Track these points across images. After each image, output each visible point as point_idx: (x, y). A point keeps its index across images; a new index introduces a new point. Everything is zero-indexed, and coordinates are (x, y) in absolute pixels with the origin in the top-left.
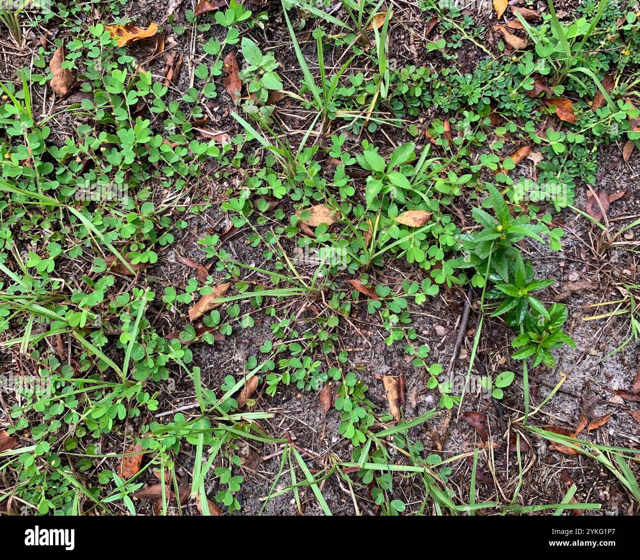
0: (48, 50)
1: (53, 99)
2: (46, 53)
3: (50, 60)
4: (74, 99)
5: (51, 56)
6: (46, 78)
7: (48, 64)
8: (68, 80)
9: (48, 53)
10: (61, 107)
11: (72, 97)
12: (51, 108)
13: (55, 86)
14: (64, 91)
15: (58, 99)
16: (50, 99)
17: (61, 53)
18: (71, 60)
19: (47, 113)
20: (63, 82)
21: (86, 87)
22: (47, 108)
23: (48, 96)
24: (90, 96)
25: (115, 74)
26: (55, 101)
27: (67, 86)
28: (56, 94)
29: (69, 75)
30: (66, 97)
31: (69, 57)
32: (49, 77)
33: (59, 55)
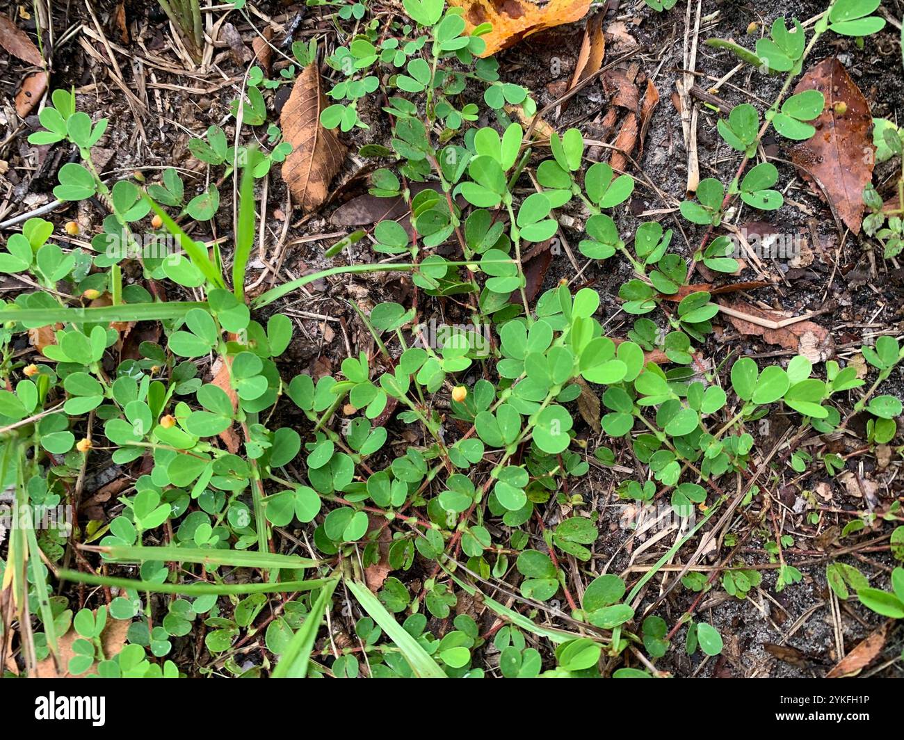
0: (273, 74)
1: (284, 214)
2: (268, 83)
3: (280, 104)
4: (348, 215)
5: (283, 93)
6: (271, 158)
7: (273, 115)
8: (330, 161)
9: (275, 84)
10: (307, 239)
11: (343, 210)
12: (279, 244)
13: (296, 178)
14: (318, 192)
15: (297, 214)
16: (278, 214)
17: (313, 81)
18: (346, 102)
19: (268, 257)
20: (316, 167)
21: (385, 185)
22: (270, 242)
23: (272, 206)
24: (396, 208)
25: (483, 143)
26: (292, 222)
27: (326, 178)
28: (293, 203)
29: (332, 144)
30: (322, 210)
31: (337, 92)
32: (278, 154)
33: (308, 87)
